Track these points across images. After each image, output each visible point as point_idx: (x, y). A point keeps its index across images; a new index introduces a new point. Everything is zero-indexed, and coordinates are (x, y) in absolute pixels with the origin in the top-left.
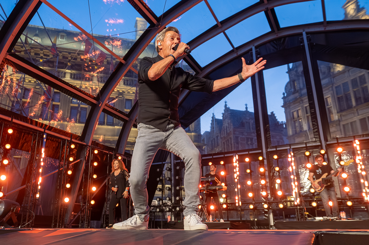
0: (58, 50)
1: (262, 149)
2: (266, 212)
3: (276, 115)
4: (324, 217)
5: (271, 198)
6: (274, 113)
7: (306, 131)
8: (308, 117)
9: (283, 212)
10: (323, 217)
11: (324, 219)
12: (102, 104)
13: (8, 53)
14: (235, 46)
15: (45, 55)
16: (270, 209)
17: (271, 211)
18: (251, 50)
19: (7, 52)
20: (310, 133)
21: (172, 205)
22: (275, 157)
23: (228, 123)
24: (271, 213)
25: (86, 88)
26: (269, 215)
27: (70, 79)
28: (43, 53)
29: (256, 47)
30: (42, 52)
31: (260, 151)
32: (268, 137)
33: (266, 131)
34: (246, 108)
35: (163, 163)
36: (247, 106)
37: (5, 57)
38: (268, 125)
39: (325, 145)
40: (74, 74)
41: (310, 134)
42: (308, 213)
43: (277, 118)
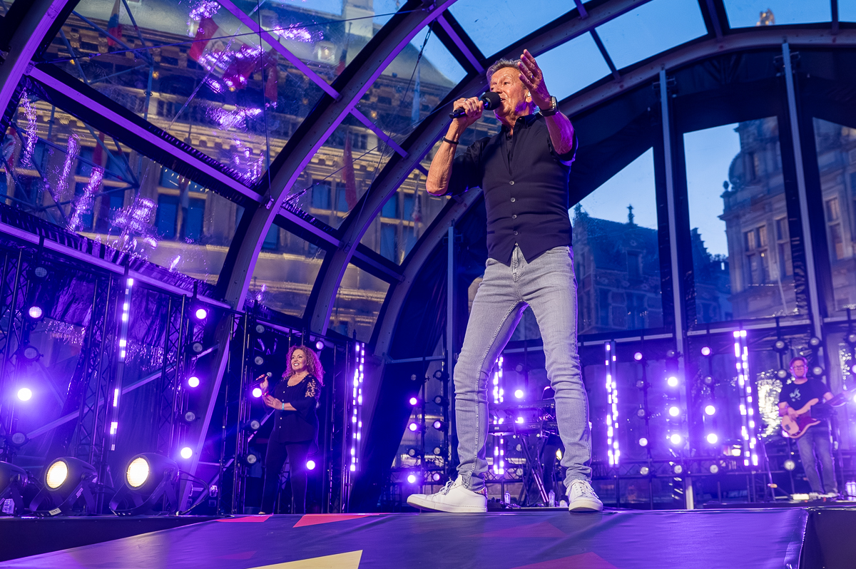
0: (124, 32)
1: (674, 332)
2: (677, 485)
3: (702, 238)
4: (811, 494)
5: (691, 451)
6: (699, 232)
7: (775, 282)
8: (781, 246)
9: (719, 483)
10: (808, 493)
11: (811, 498)
12: (273, 204)
13: (33, 63)
14: (618, 67)
15: (84, 45)
16: (688, 476)
17: (689, 481)
18: (657, 78)
19: (32, 59)
20: (785, 288)
21: (447, 467)
22: (706, 351)
23: (583, 255)
24: (689, 485)
25: (203, 143)
26: (684, 491)
27: (157, 117)
28: (80, 38)
29: (670, 73)
30: (77, 36)
31: (670, 335)
32: (689, 299)
33: (686, 286)
34: (631, 216)
35: (427, 358)
36: (633, 212)
37: (27, 72)
38: (690, 272)
39: (821, 326)
40: (170, 104)
41: (784, 291)
42: (775, 486)
43: (705, 245)
